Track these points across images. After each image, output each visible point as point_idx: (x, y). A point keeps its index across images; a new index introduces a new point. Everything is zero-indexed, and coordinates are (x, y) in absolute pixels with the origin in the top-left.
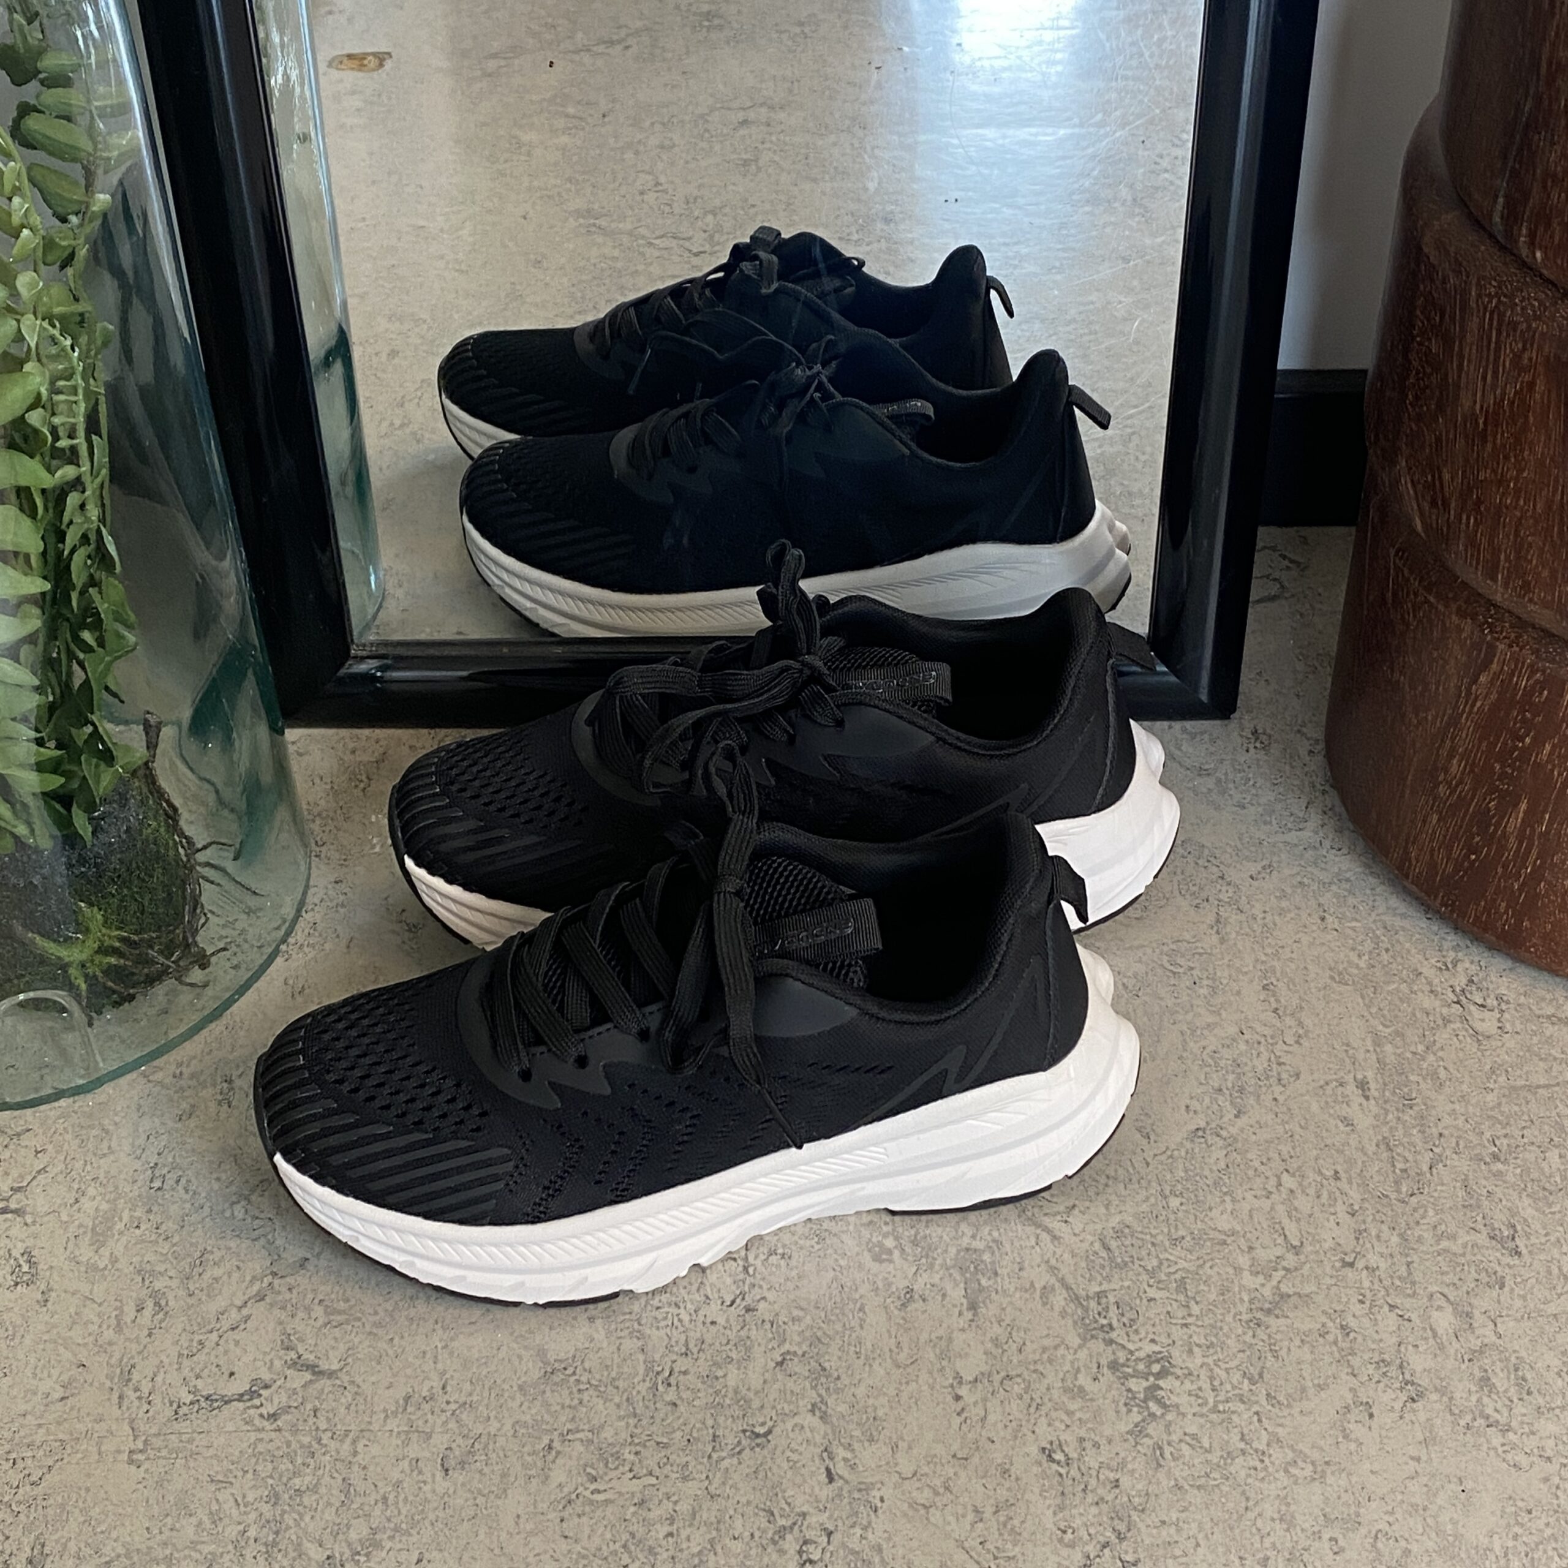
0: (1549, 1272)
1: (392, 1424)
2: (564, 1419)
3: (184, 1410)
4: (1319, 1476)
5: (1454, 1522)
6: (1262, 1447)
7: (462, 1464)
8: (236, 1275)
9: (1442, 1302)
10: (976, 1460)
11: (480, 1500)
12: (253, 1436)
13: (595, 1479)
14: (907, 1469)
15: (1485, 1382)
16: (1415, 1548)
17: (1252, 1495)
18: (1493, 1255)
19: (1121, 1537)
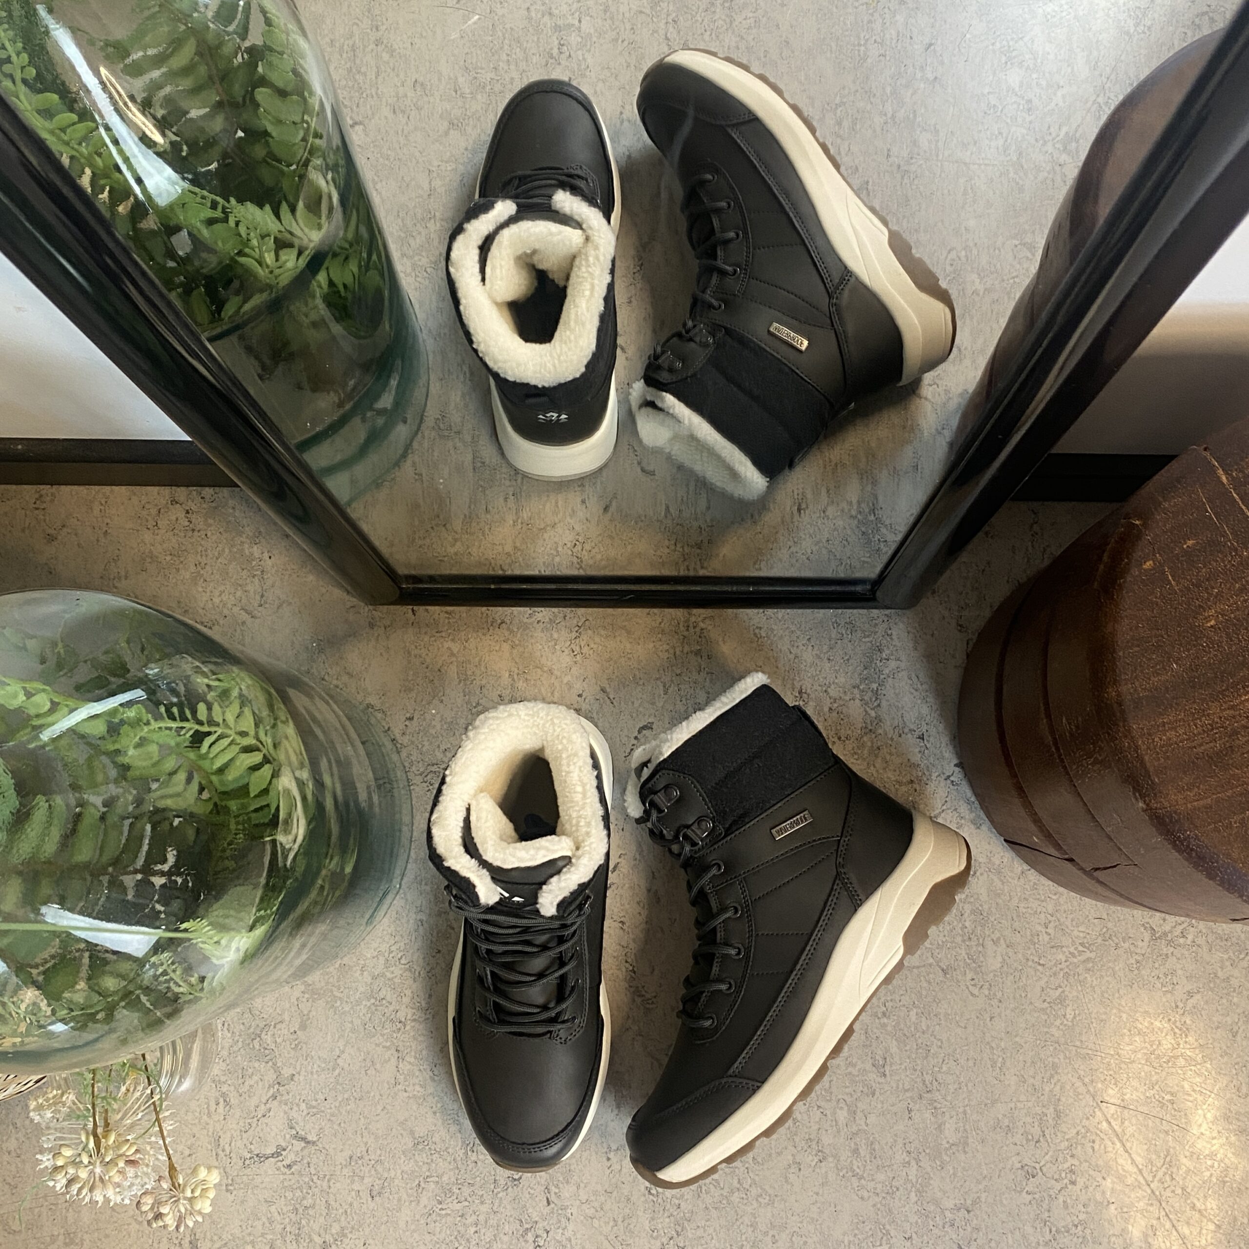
0: (898, 1087)
1: (345, 1171)
2: (424, 1169)
3: (247, 1162)
4: (771, 1203)
5: (829, 1227)
6: (747, 1187)
7: (380, 1193)
8: (260, 1083)
9: (842, 1104)
10: (615, 1193)
11: (390, 1213)
12: (282, 1177)
13: (440, 1203)
14: (584, 1198)
15: (856, 1151)
16: (810, 1241)
17: (740, 1212)
18: (873, 1076)
19: (678, 1235)
